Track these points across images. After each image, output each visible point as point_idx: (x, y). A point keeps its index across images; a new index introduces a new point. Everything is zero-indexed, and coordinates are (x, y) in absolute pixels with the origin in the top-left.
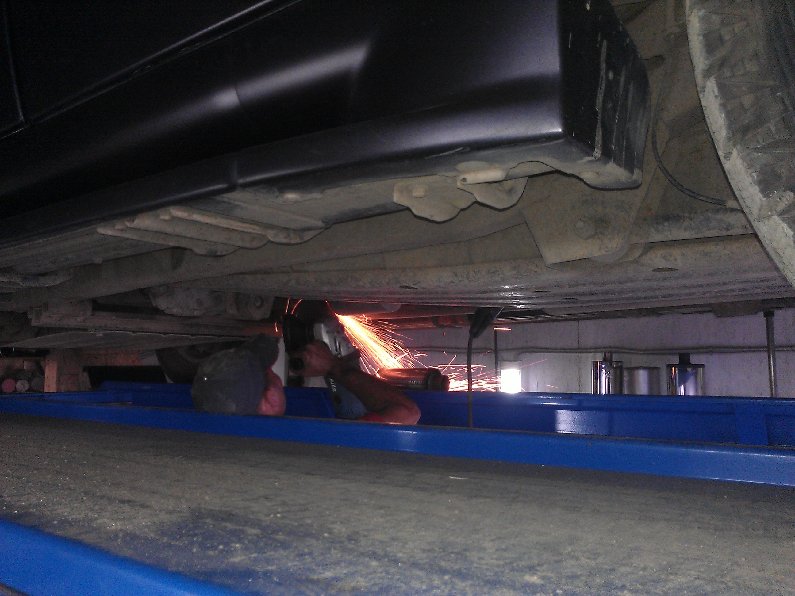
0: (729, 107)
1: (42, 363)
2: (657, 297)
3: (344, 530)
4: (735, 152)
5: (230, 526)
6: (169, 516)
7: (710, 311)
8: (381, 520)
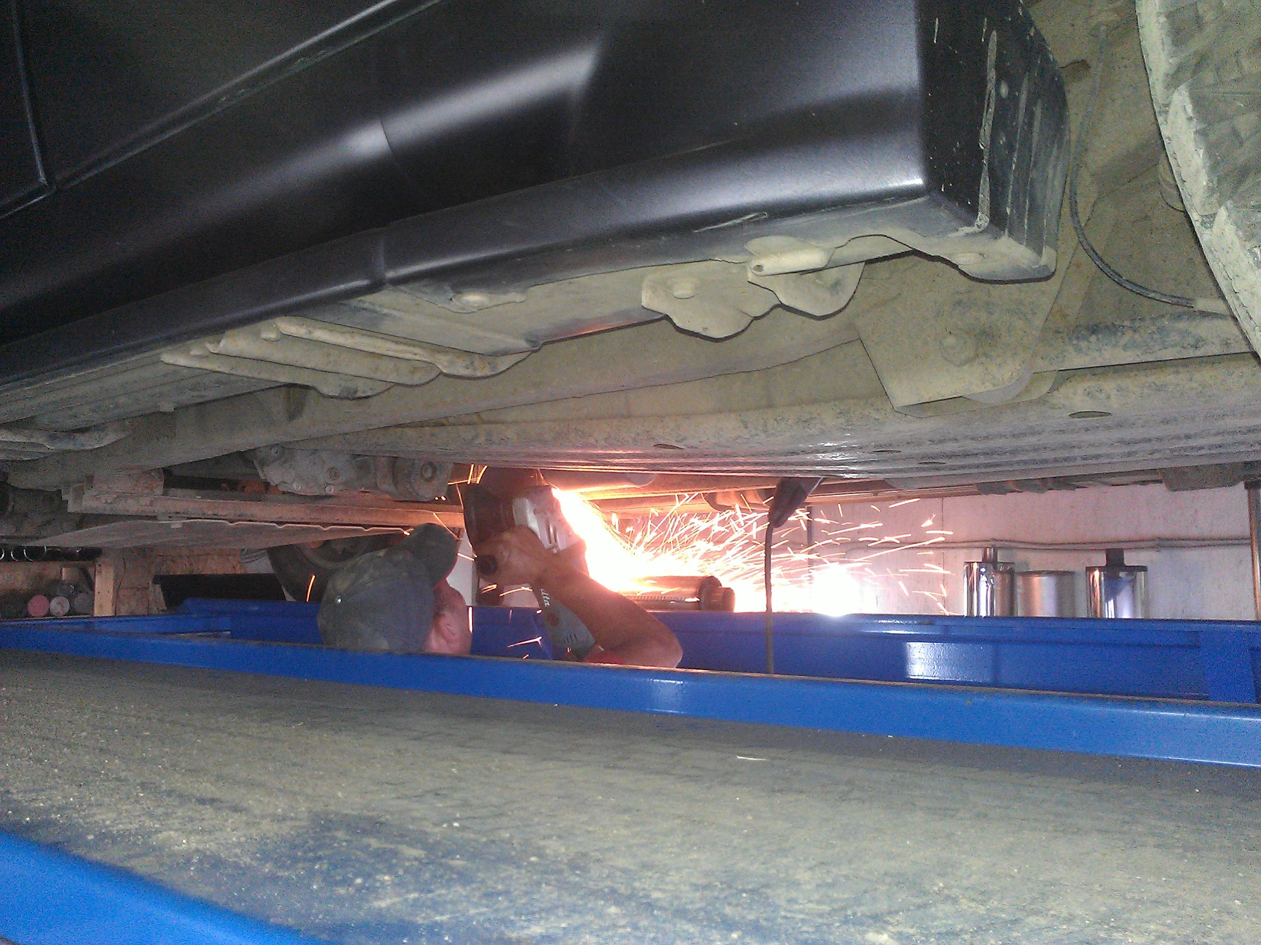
0: (1213, 137)
1: (91, 571)
2: (1075, 459)
3: (563, 850)
4: (1222, 213)
5: (374, 843)
6: (276, 827)
7: (1160, 482)
8: (624, 832)
